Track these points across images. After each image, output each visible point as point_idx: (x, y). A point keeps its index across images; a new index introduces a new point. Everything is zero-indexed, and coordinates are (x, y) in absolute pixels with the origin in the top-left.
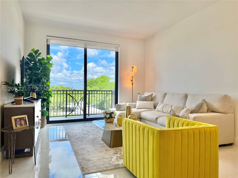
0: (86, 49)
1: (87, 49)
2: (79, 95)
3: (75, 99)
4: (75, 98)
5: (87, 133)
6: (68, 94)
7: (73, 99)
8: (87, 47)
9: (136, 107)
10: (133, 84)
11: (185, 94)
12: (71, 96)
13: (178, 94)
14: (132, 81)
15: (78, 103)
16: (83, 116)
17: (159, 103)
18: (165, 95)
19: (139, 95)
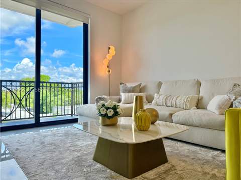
0: (40, 11)
1: (42, 11)
2: (23, 89)
3: (15, 95)
4: (15, 93)
5: (54, 149)
6: (4, 87)
7: (11, 94)
8: (42, 8)
9: (122, 102)
10: (109, 72)
11: (196, 80)
12: (9, 90)
13: (184, 81)
14: (108, 67)
15: (20, 101)
16: (34, 119)
17: (156, 95)
18: (160, 85)
19: (122, 85)
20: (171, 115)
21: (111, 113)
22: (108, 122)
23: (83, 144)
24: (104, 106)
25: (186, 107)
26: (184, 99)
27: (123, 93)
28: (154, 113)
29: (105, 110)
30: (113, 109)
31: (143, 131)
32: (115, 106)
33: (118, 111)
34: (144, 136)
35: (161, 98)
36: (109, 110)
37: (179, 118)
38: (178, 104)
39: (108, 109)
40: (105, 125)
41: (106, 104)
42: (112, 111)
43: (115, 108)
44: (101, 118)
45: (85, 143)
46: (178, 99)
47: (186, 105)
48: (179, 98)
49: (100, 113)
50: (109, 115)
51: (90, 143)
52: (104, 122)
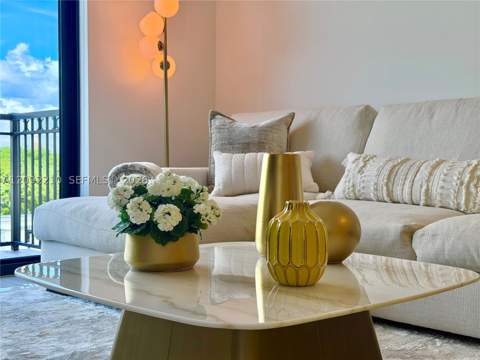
17: (351, 157)
18: (367, 117)
19: (218, 121)
20: (409, 233)
21: (169, 218)
22: (160, 254)
23: (59, 350)
24: (140, 190)
25: (467, 204)
26: (461, 174)
27: (223, 150)
28: (343, 220)
29: (146, 206)
30: (177, 201)
31: (298, 286)
32: (186, 193)
33: (197, 209)
34: (302, 302)
35: (372, 169)
36: (162, 208)
37: (438, 242)
38: (436, 191)
39: (156, 202)
40: (147, 268)
41: (150, 183)
42: (175, 210)
43: (185, 201)
44: (128, 239)
45: (66, 346)
46: (437, 172)
47: (468, 193)
48: (443, 168)
49: (125, 218)
50: (161, 227)
51: (87, 345)
52: (140, 253)
